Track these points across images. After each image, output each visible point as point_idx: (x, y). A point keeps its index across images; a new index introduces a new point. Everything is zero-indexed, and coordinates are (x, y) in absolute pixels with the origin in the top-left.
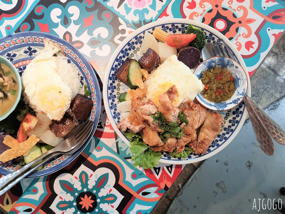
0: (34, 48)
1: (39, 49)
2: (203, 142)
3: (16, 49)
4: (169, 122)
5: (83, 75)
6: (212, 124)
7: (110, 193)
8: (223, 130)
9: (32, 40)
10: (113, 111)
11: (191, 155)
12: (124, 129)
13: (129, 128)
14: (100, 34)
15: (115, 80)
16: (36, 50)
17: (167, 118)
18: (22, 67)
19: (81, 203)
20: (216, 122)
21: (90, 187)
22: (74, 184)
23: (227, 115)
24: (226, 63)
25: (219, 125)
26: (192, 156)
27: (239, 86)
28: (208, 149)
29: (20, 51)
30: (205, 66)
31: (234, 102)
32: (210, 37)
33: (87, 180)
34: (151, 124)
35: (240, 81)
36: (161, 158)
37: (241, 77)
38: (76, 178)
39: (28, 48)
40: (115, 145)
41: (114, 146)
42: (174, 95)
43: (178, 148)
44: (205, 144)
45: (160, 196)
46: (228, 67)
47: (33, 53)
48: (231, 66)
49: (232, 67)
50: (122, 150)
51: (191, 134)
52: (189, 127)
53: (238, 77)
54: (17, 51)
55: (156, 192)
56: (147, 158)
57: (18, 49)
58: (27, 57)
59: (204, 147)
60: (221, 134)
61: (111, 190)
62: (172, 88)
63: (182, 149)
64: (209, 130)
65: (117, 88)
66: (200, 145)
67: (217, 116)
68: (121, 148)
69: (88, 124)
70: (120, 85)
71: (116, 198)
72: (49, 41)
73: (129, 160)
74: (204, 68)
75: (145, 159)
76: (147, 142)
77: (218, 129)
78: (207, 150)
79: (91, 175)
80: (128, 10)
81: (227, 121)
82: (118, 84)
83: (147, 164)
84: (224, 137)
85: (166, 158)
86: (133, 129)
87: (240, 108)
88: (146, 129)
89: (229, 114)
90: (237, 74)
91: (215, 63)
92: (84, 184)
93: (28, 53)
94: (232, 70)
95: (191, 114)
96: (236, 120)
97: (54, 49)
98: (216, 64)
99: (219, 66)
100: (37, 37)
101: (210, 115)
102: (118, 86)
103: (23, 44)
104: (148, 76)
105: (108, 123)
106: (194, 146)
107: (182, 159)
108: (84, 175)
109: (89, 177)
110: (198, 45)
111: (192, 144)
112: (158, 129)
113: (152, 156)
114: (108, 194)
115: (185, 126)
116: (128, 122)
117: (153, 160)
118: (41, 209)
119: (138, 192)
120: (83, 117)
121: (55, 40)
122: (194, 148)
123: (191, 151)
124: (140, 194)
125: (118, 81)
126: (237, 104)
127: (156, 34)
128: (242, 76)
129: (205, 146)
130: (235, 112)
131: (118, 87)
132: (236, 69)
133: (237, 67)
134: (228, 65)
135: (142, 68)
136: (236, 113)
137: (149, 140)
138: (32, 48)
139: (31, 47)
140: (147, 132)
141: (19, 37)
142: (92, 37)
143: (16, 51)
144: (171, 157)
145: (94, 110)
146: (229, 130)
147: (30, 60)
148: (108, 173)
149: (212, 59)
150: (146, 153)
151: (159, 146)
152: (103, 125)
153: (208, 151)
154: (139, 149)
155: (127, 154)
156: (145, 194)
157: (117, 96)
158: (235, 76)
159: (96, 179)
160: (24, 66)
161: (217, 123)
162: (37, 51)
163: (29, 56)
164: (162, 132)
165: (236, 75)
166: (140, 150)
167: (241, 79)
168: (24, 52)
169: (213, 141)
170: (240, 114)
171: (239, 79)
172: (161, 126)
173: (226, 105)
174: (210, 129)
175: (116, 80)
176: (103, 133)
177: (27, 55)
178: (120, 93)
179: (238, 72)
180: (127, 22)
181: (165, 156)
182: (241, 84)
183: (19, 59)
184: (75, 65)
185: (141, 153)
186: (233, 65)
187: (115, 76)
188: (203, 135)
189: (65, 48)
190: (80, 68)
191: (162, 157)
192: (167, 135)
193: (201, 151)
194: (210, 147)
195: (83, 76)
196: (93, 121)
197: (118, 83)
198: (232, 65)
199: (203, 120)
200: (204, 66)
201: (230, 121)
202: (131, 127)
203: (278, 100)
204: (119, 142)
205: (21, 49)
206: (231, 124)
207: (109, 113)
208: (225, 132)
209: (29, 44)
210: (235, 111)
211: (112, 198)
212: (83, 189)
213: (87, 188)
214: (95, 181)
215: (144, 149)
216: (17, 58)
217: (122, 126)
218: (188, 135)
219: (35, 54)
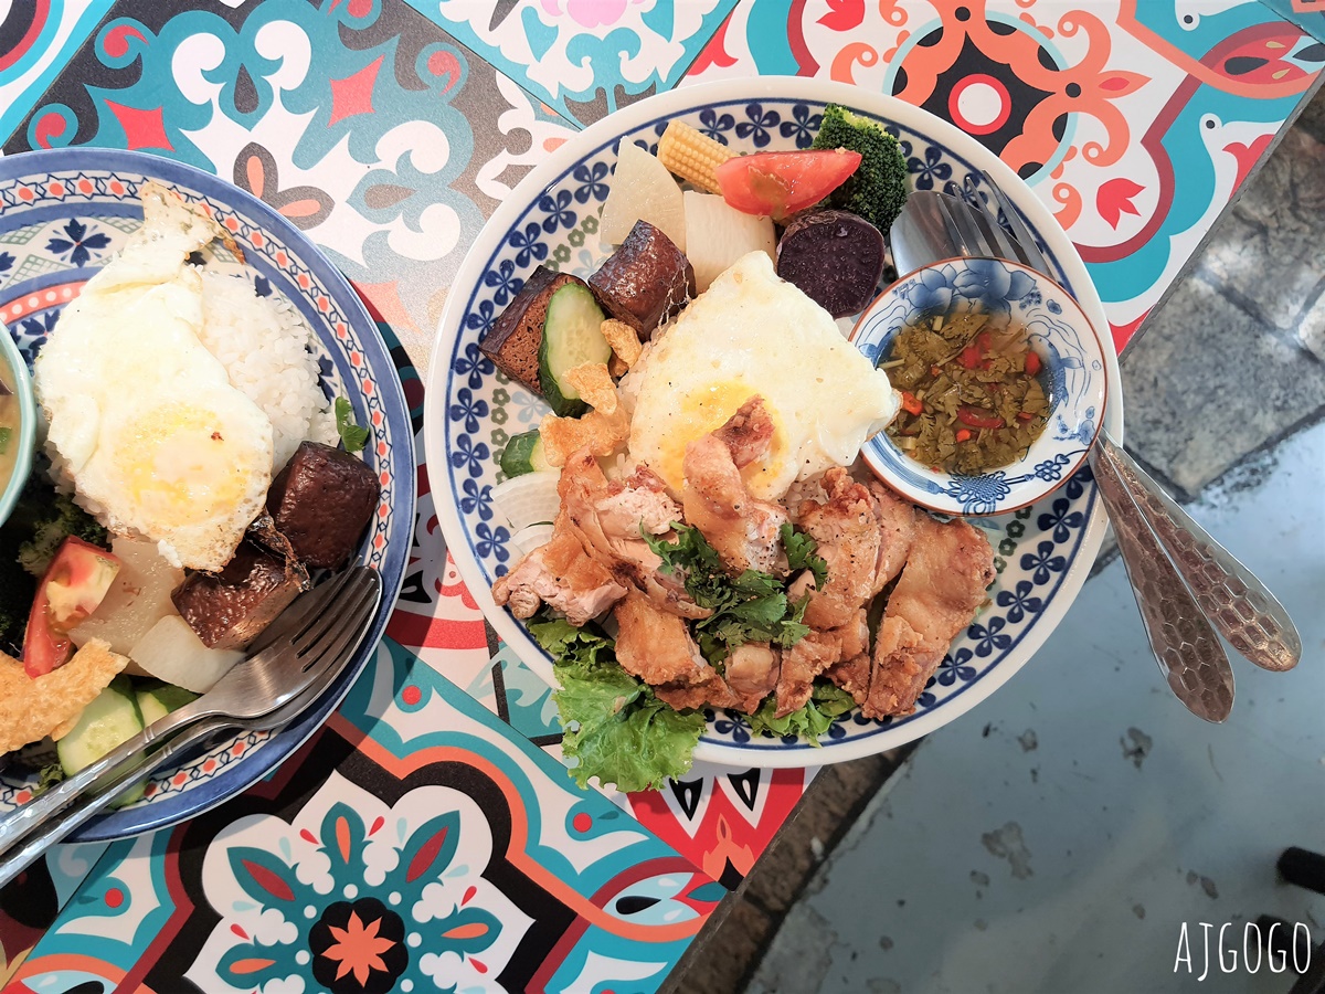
0: (95, 227)
1: (120, 228)
2: (897, 663)
3: (11, 233)
4: (736, 573)
5: (330, 350)
6: (938, 577)
7: (469, 905)
8: (994, 601)
9: (85, 186)
10: (473, 519)
11: (842, 725)
12: (524, 604)
13: (548, 600)
14: (409, 152)
15: (484, 371)
16: (107, 236)
17: (724, 555)
18: (41, 319)
19: (331, 953)
20: (960, 566)
21: (374, 877)
22: (296, 866)
23: (1011, 534)
24: (1006, 287)
25: (972, 580)
26: (851, 728)
27: (1066, 394)
28: (924, 694)
29: (28, 239)
30: (906, 303)
31: (1045, 470)
32: (932, 162)
33: (359, 844)
34: (652, 584)
35: (1069, 372)
36: (701, 739)
37: (1074, 353)
38: (306, 835)
39: (66, 228)
40: (490, 678)
41: (483, 684)
42: (756, 445)
43: (780, 690)
44: (907, 671)
45: (702, 913)
46: (1015, 305)
47: (89, 250)
48: (1030, 302)
49: (1033, 306)
50: (523, 702)
51: (843, 627)
52: (829, 595)
53: (1063, 355)
54: (14, 240)
55: (683, 897)
56: (636, 743)
57: (20, 234)
58: (61, 268)
59: (901, 684)
60: (984, 621)
61: (471, 892)
62: (747, 410)
63: (799, 698)
64: (926, 605)
65: (494, 412)
66: (885, 674)
67: (962, 540)
68: (518, 694)
69: (354, 586)
70: (507, 399)
71: (495, 928)
72: (166, 193)
73: (554, 751)
74: (900, 312)
75: (627, 746)
76: (636, 666)
77: (968, 601)
78: (920, 701)
79: (379, 823)
80: (541, 38)
81: (1013, 562)
82: (496, 392)
83: (635, 768)
84: (998, 637)
85: (729, 737)
86: (568, 604)
87: (1071, 501)
88: (629, 603)
89: (1022, 528)
90: (1055, 339)
91: (954, 288)
92: (347, 866)
93: (70, 252)
94: (1031, 318)
95: (837, 532)
96: (1054, 555)
97: (189, 231)
98: (957, 292)
99: (972, 300)
100: (107, 174)
101: (930, 535)
102: (495, 400)
103: (43, 208)
104: (638, 355)
105: (452, 575)
106: (854, 681)
107: (801, 741)
108: (342, 823)
109: (368, 831)
110: (870, 204)
111: (849, 673)
112: (682, 605)
113: (660, 733)
114: (460, 909)
115: (813, 588)
116: (543, 572)
117: (666, 751)
118: (146, 981)
119: (600, 899)
120: (332, 551)
121: (192, 187)
122: (859, 693)
123: (843, 704)
124: (611, 908)
125: (498, 378)
126: (1054, 482)
127: (673, 153)
128: (1080, 348)
129: (908, 680)
130: (1051, 517)
131: (496, 406)
132: (1053, 316)
133: (1055, 308)
134: (1012, 295)
135: (608, 315)
136: (1052, 521)
137: (643, 656)
138: (84, 227)
139: (81, 221)
140: (636, 620)
141: (21, 176)
142: (374, 166)
143: (8, 242)
144: (749, 731)
145: (383, 519)
146: (1024, 605)
147: (76, 281)
148: (458, 812)
149: (939, 267)
150: (633, 717)
151: (692, 682)
152: (429, 588)
153: (923, 705)
154: (599, 700)
155: (546, 721)
156: (629, 906)
157: (493, 448)
158: (1049, 351)
159: (401, 841)
160: (51, 313)
161: (963, 574)
162: (108, 240)
163: (75, 265)
164: (705, 619)
165: (1051, 345)
166: (600, 704)
167: (1076, 364)
168: (48, 248)
169: (948, 658)
170: (1074, 525)
171: (1065, 363)
172: (699, 589)
173: (1003, 488)
174: (930, 599)
175: (487, 371)
176: (433, 626)
177: (63, 259)
178: (505, 437)
179: (1062, 328)
180: (534, 96)
181: (721, 728)
182: (1077, 388)
183: (25, 279)
184: (289, 304)
185: (608, 717)
186: (1039, 295)
187: (482, 356)
188: (898, 631)
189: (240, 224)
190: (314, 319)
191: (705, 736)
192: (728, 632)
193: (889, 702)
194: (931, 682)
195: (329, 357)
196: (381, 568)
197: (499, 386)
198: (1032, 295)
199: (899, 559)
200: (900, 301)
201: (1026, 563)
202: (560, 598)
203: (1270, 444)
204: (506, 663)
205: (35, 229)
206: (1029, 576)
207: (456, 531)
208: (1003, 612)
209: (71, 206)
210: (1051, 512)
211: (478, 930)
212: (339, 887)
213: (361, 884)
214: (397, 850)
215: (621, 698)
216: (18, 277)
217: (517, 591)
218: (827, 630)
219: (99, 256)
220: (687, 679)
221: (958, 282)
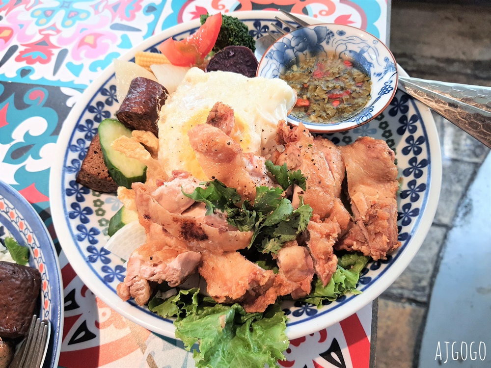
2: (373, 218)
6: (367, 167)
8: (403, 177)
10: (98, 265)
11: (367, 275)
12: (140, 292)
13: (153, 279)
14: (28, 132)
15: (84, 193)
17: (239, 188)
20: (373, 155)
24: (315, 37)
25: (385, 158)
26: (372, 274)
27: (370, 64)
28: (399, 236)
30: (274, 61)
31: (384, 91)
32: (258, 28)
34: (208, 229)
35: (365, 55)
36: (288, 325)
37: (362, 45)
42: (227, 122)
43: (318, 269)
44: (382, 219)
46: (324, 44)
48: (329, 38)
49: (332, 39)
51: (331, 210)
52: (312, 188)
53: (358, 51)
56: (247, 346)
59: (383, 227)
60: (405, 187)
63: (330, 263)
64: (369, 185)
65: (97, 211)
66: (371, 227)
67: (366, 144)
70: (102, 203)
74: (274, 67)
75: (241, 350)
76: (224, 291)
77: (389, 172)
78: (399, 239)
80: (76, 70)
81: (399, 156)
82: (95, 202)
84: (417, 188)
85: (304, 316)
86: (164, 273)
87: (406, 114)
88: (205, 263)
89: (392, 141)
90: (351, 47)
91: (293, 48)
94: (335, 46)
98: (295, 50)
99: (304, 52)
101: (349, 149)
102: (96, 205)
104: (158, 142)
105: (104, 314)
106: (357, 241)
107: (348, 296)
111: (352, 238)
112: (232, 234)
113: (259, 332)
115: (302, 193)
116: (143, 262)
117: (268, 342)
122: (363, 247)
123: (359, 263)
125: (94, 195)
126: (391, 92)
128: (363, 41)
129: (385, 223)
130: (402, 127)
131: (97, 208)
132: (343, 37)
133: (341, 33)
134: (320, 40)
135: (132, 128)
137: (225, 284)
140: (213, 268)
142: (13, 143)
144: (315, 308)
146: (418, 167)
149: (281, 40)
150: (238, 330)
151: (262, 283)
152: (91, 328)
153: (403, 240)
154: (208, 324)
157: (101, 229)
158: (351, 54)
161: (378, 158)
164: (250, 241)
165: (350, 51)
166: (209, 326)
167: (366, 49)
171: (362, 51)
172: (237, 220)
173: (371, 109)
174: (369, 181)
175: (87, 192)
178: (107, 221)
179: (350, 40)
181: (296, 314)
182: (374, 57)
185: (218, 332)
186: (331, 32)
187: (80, 186)
188: (362, 198)
191: (289, 322)
192: (270, 246)
193: (382, 242)
194: (400, 228)
197: (96, 198)
198: (328, 34)
199: (340, 165)
200: (271, 61)
202: (160, 273)
208: (411, 177)
210: (400, 125)
215: (224, 316)
217: (132, 285)
218: (326, 217)
220: (258, 282)
221: (293, 44)
